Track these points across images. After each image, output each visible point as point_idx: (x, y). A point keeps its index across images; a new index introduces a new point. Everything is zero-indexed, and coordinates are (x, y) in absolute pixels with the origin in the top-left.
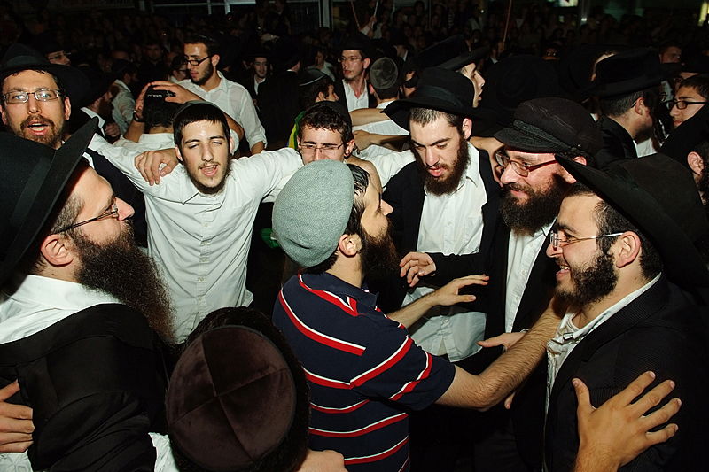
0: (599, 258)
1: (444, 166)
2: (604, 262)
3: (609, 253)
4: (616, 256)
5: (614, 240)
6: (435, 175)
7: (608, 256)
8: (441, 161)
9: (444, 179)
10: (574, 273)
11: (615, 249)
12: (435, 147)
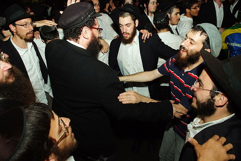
0: (209, 100)
1: (129, 34)
2: (211, 102)
3: (214, 99)
4: (216, 101)
5: (217, 94)
6: (125, 36)
7: (213, 100)
8: (128, 32)
9: (128, 38)
10: (198, 102)
11: (217, 98)
12: (126, 26)
